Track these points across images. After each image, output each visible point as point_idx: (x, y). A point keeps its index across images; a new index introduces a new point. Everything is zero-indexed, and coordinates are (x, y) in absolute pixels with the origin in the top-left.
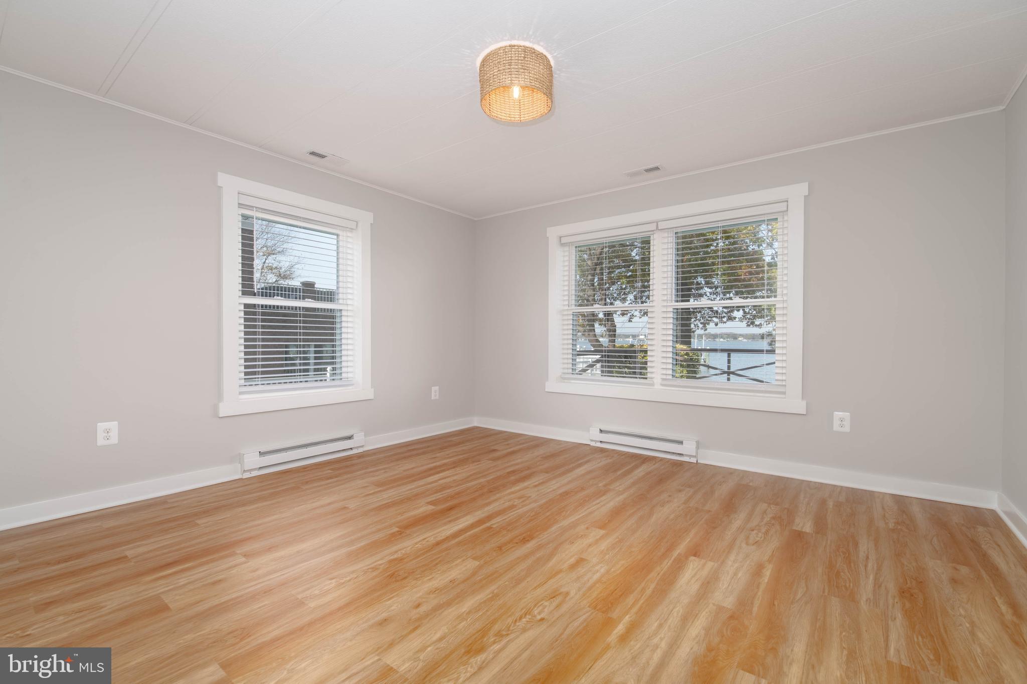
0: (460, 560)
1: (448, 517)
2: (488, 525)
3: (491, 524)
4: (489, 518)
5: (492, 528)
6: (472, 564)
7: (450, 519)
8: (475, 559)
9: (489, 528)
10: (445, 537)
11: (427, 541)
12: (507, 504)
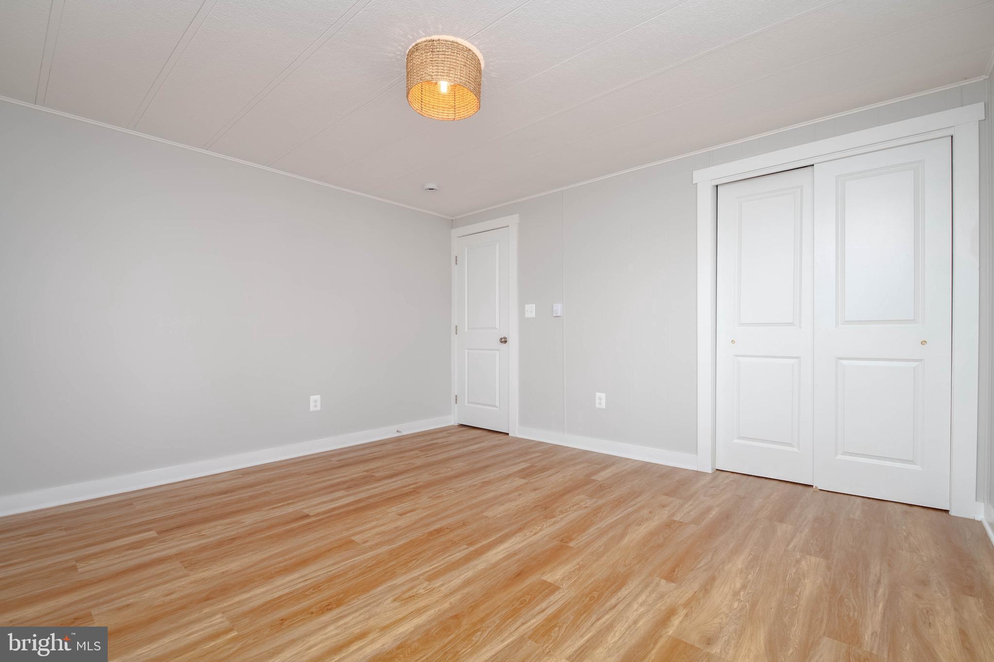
0: (499, 516)
1: (519, 560)
2: (472, 549)
3: (468, 550)
4: (467, 559)
5: (467, 545)
6: (489, 513)
7: (517, 557)
8: (486, 517)
9: (470, 544)
10: (516, 535)
11: (531, 532)
12: (437, 583)
